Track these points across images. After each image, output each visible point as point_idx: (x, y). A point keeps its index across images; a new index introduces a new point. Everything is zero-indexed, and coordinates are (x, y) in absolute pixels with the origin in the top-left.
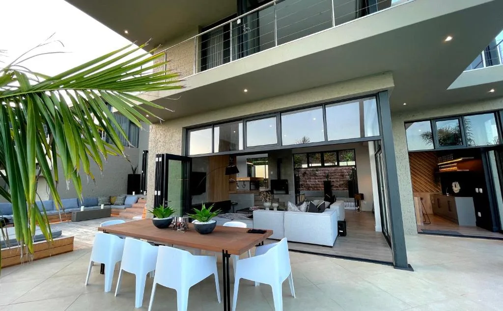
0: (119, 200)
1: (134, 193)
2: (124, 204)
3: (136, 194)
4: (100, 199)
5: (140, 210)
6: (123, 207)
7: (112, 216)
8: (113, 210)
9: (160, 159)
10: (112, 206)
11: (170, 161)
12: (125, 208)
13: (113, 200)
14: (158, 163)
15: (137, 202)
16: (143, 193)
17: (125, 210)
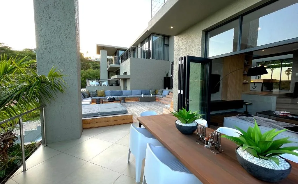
0: (159, 92)
1: (167, 88)
2: (162, 95)
3: (168, 89)
4: (151, 91)
5: (170, 99)
6: (161, 96)
7: (156, 101)
8: (157, 97)
9: (183, 62)
10: (156, 95)
11: (191, 63)
12: (163, 97)
13: (157, 91)
14: (180, 66)
15: (169, 94)
16: (172, 89)
17: (163, 99)
